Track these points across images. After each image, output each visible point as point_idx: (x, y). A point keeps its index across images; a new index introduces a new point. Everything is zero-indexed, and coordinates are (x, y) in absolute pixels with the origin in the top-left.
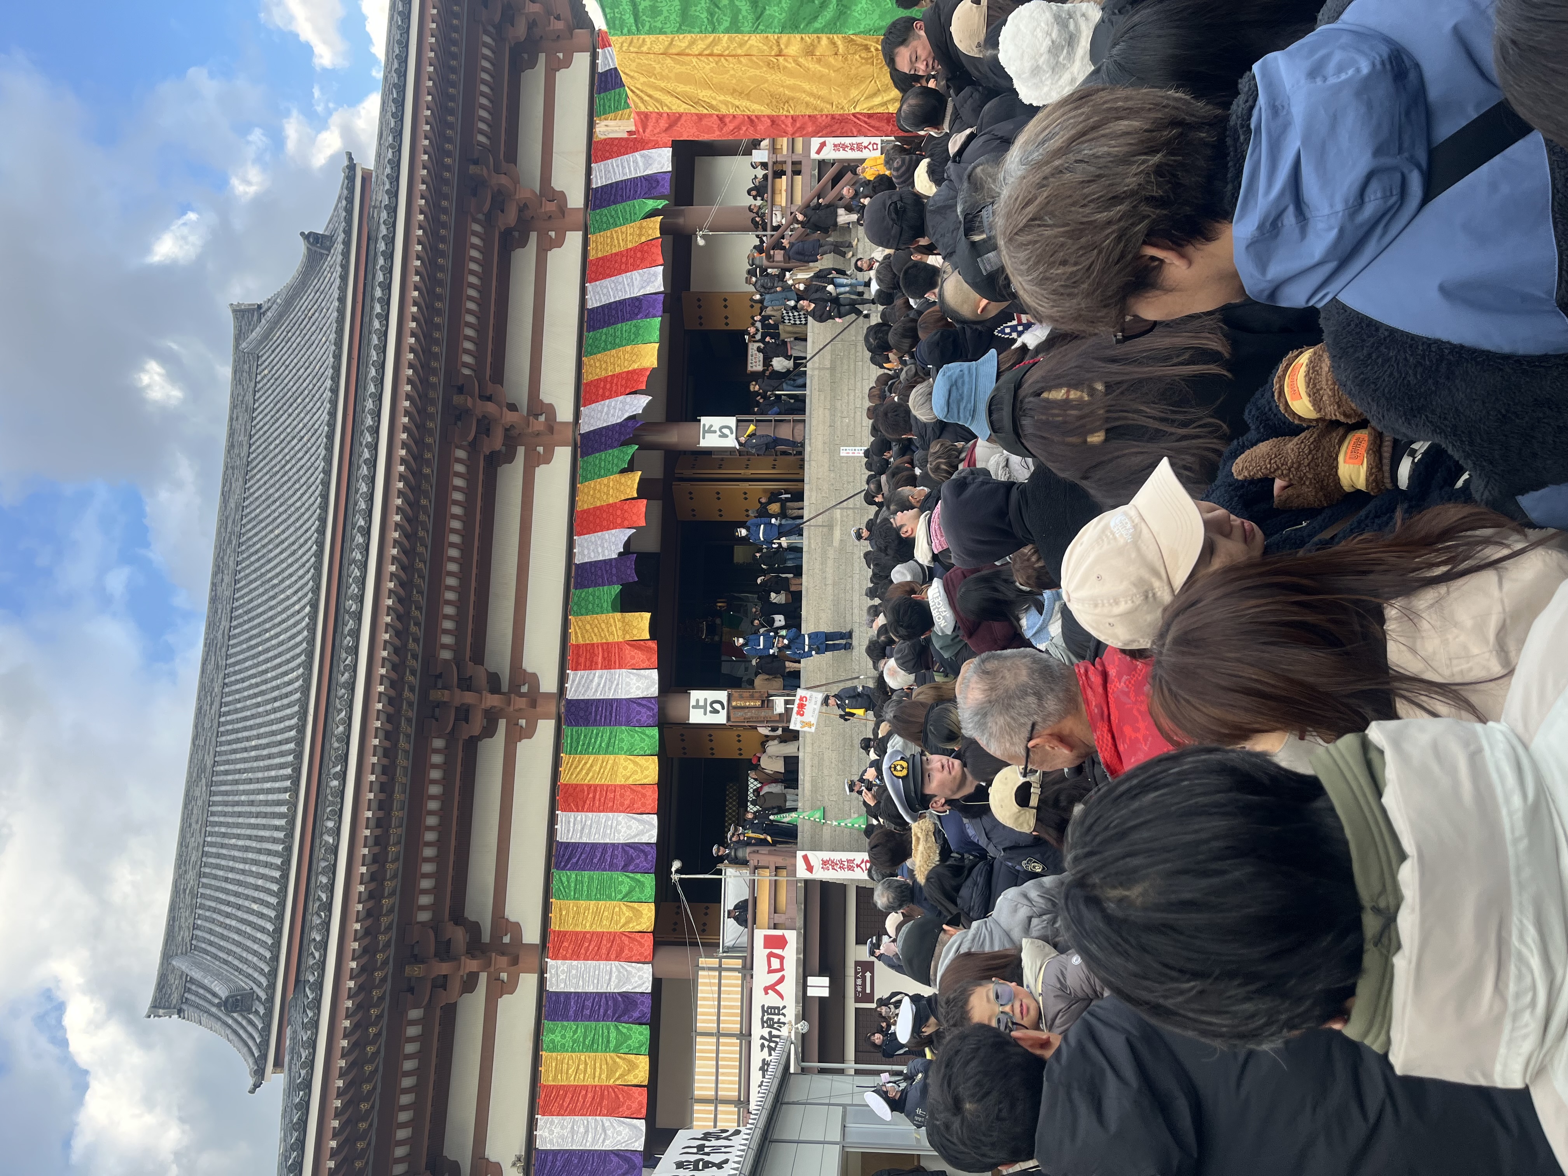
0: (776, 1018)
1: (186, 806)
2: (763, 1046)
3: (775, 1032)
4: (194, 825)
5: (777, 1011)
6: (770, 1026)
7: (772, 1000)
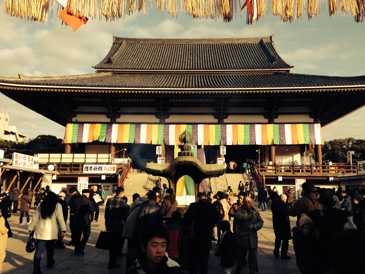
0: (100, 169)
1: (156, 39)
2: (95, 167)
3: (97, 169)
4: (152, 42)
5: (101, 170)
6: (98, 168)
7: (103, 168)
